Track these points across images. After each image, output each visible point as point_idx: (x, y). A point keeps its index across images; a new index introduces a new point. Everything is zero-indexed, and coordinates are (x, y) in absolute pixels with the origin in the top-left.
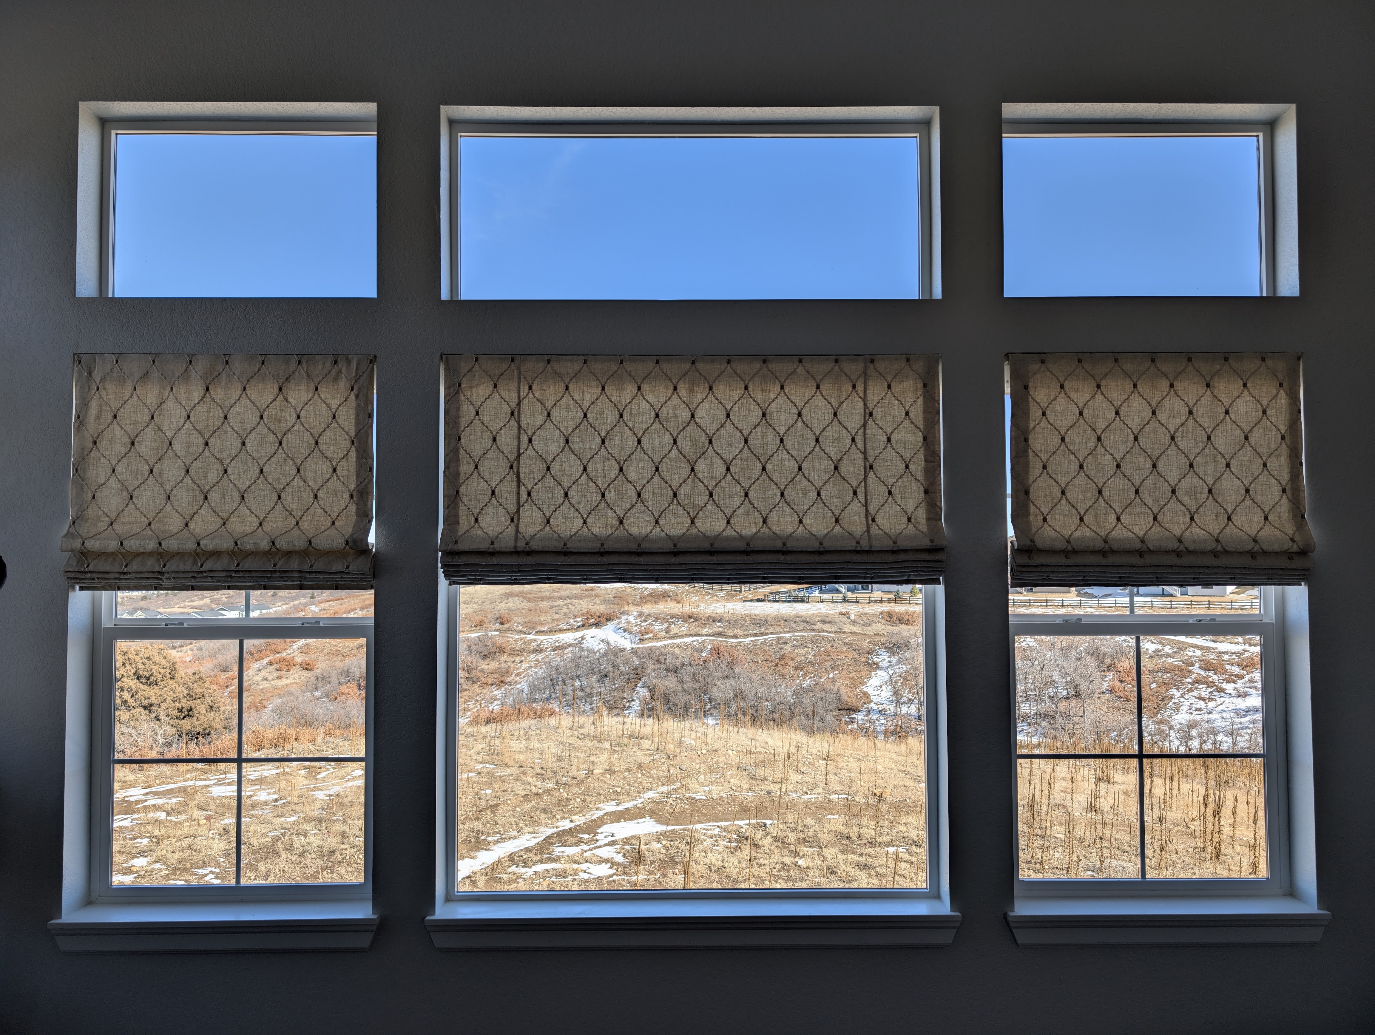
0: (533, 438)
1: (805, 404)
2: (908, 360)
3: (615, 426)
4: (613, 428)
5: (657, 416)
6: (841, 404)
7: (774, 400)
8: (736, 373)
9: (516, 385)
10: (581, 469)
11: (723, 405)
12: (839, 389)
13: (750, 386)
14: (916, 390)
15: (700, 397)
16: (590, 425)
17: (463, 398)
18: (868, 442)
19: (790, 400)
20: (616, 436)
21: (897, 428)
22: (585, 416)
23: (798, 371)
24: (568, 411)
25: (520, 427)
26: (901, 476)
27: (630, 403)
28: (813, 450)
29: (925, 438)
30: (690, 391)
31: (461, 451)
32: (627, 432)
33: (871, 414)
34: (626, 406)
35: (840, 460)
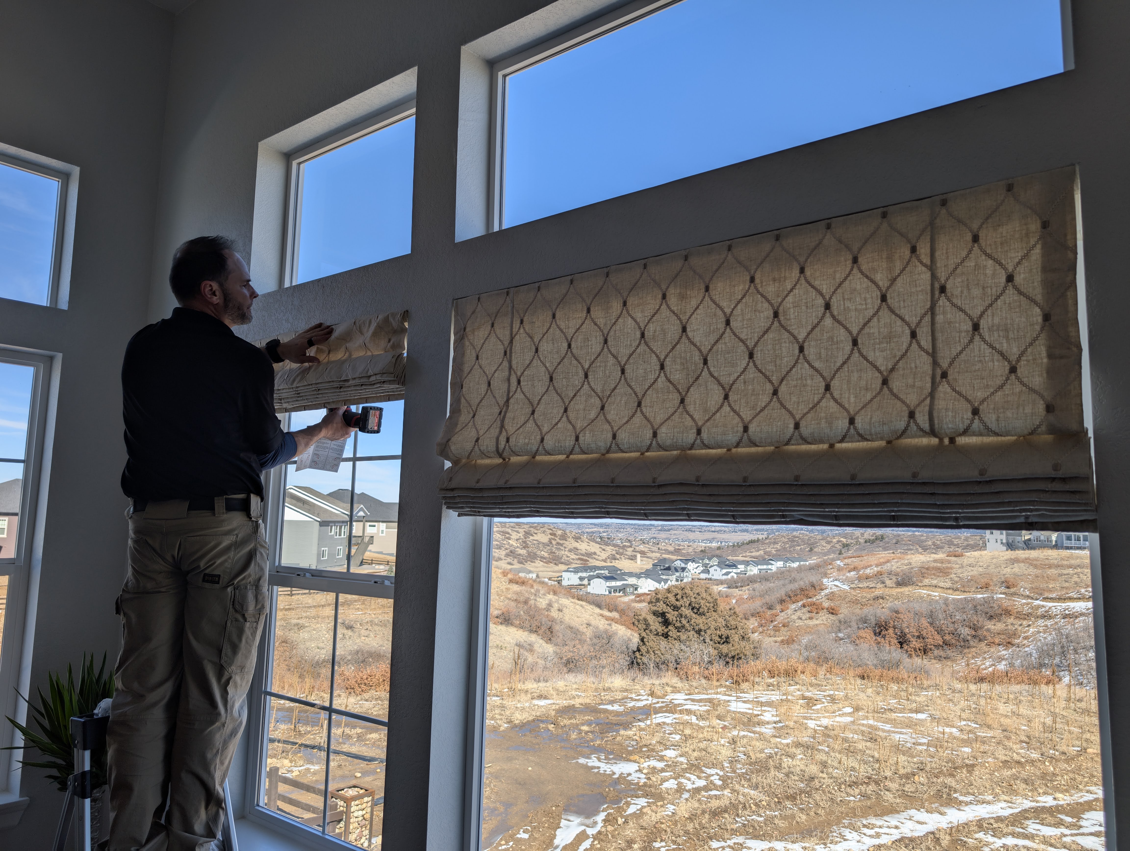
0: (522, 379)
1: (836, 290)
2: (1010, 188)
3: (599, 354)
4: (597, 358)
5: (643, 335)
6: (893, 280)
7: (791, 290)
8: (739, 262)
9: (509, 320)
10: (562, 410)
11: (722, 309)
12: (890, 259)
13: (758, 277)
14: (1027, 235)
15: (694, 303)
16: (574, 357)
17: (467, 343)
18: (939, 335)
19: (813, 287)
20: (600, 366)
21: (991, 305)
22: (569, 346)
23: (826, 242)
24: (553, 343)
25: (510, 368)
26: (1001, 387)
27: (615, 323)
28: (848, 358)
29: (1046, 317)
30: (682, 297)
31: (463, 400)
32: (611, 360)
33: (943, 289)
34: (611, 328)
35: (892, 370)
